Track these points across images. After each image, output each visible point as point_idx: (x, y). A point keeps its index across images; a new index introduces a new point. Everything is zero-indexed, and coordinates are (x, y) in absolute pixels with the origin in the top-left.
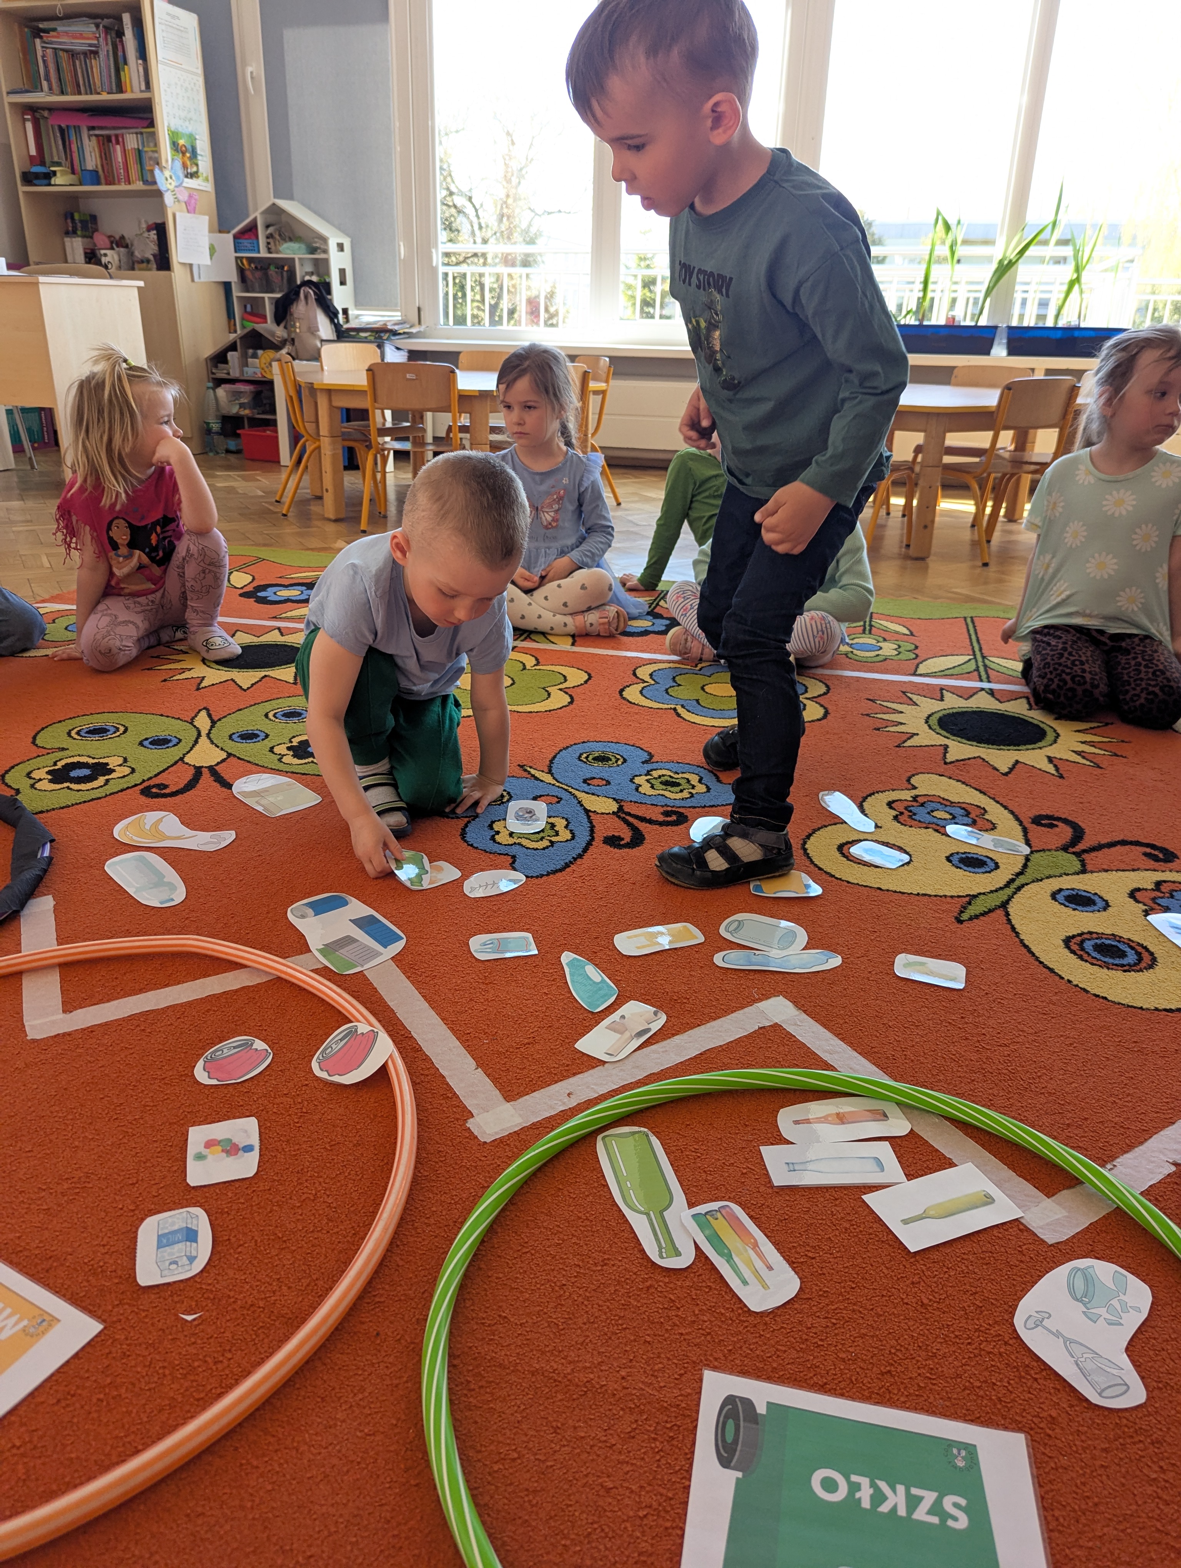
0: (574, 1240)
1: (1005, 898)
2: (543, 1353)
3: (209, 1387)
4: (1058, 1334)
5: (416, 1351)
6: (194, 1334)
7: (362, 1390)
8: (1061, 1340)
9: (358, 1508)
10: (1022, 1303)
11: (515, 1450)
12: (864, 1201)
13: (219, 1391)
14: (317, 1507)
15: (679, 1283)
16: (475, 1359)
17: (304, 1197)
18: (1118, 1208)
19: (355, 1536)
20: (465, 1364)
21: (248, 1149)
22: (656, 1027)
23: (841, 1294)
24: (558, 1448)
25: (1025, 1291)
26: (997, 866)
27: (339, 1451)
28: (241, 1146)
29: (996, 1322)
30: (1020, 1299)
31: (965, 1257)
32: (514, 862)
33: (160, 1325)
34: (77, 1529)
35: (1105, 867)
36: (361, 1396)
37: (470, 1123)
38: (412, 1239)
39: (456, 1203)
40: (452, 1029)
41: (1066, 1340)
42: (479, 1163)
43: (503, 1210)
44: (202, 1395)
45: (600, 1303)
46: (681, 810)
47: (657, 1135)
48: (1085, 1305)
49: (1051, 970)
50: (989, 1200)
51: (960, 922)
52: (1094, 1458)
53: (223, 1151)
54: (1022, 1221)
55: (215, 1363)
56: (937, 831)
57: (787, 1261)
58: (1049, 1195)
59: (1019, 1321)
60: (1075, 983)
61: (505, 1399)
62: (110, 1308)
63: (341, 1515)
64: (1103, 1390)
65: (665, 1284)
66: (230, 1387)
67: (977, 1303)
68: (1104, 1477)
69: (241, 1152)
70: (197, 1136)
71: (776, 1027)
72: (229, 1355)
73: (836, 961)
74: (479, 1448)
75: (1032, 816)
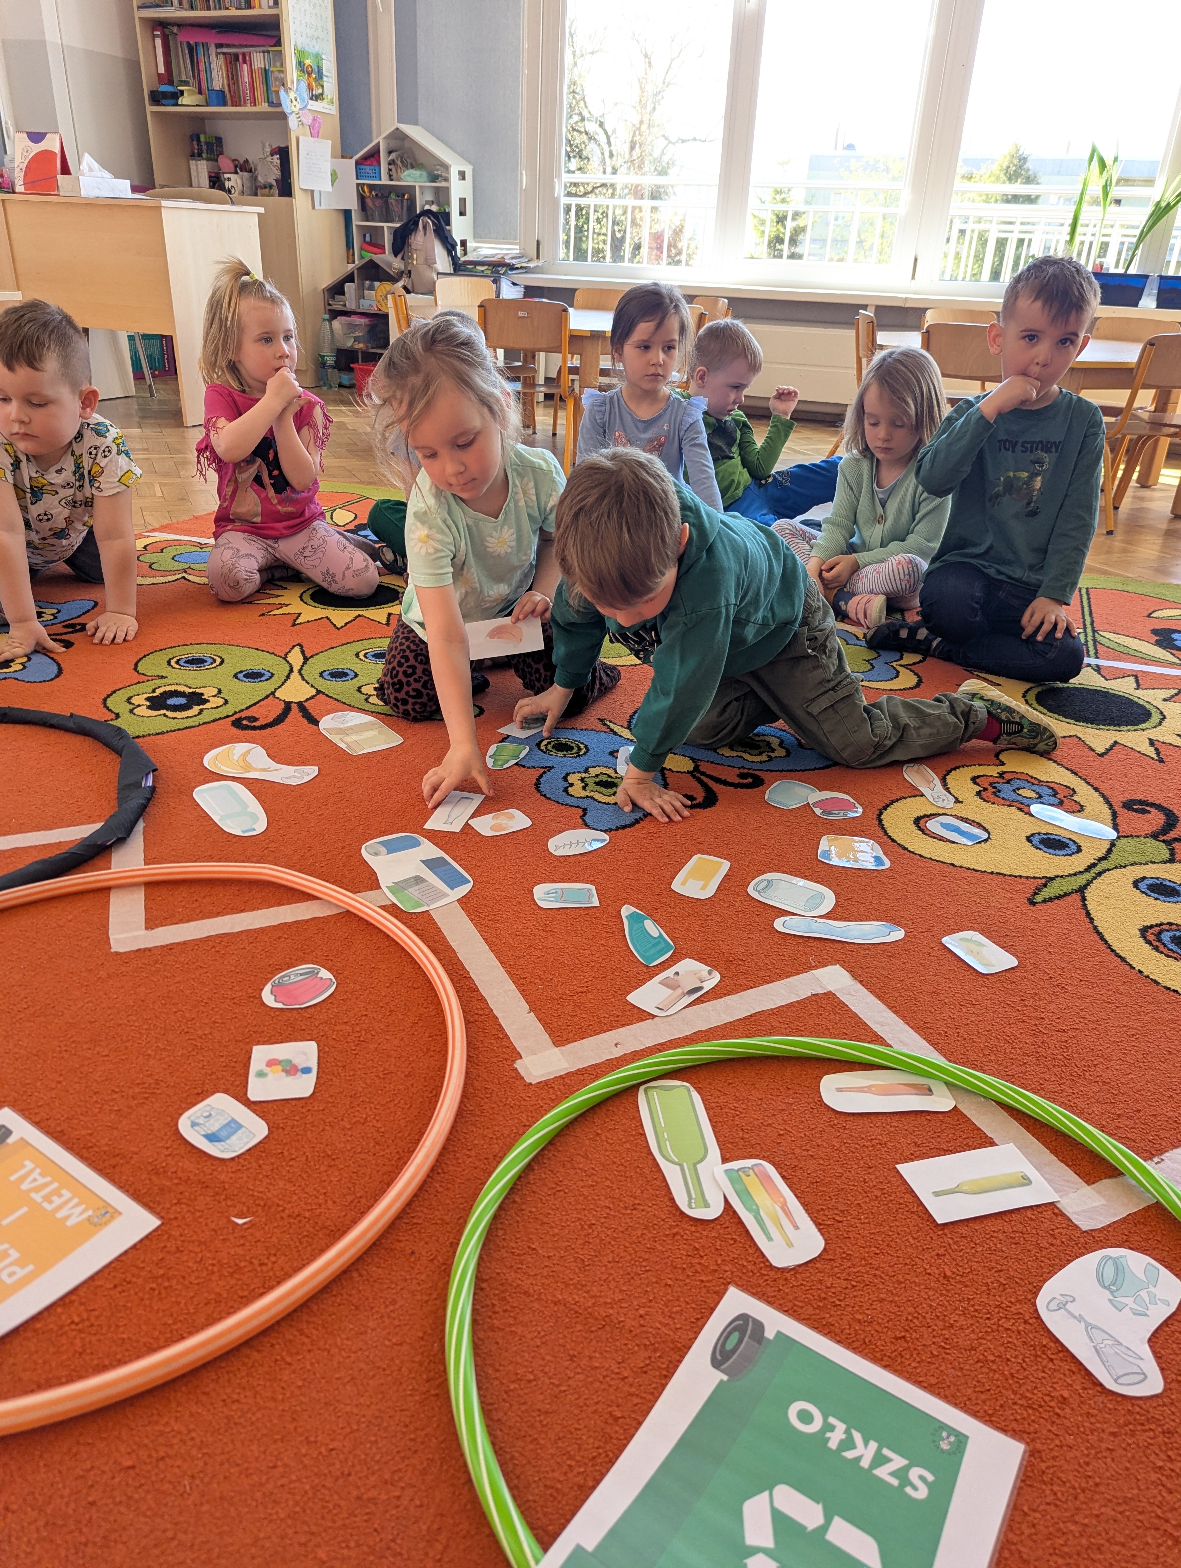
0: (608, 1183)
1: (1084, 882)
2: (567, 1285)
3: (252, 1287)
4: (1080, 1319)
5: (446, 1271)
6: (243, 1237)
7: (394, 1302)
8: (1083, 1324)
9: (380, 1410)
10: (1047, 1285)
11: (532, 1372)
12: (898, 1172)
13: (262, 1290)
14: (342, 1406)
15: (705, 1233)
16: (502, 1284)
17: (355, 1120)
18: (1158, 1202)
19: (375, 1435)
20: (491, 1289)
21: (307, 1070)
22: (708, 986)
23: (864, 1258)
24: (572, 1375)
25: (1052, 1273)
26: (1079, 850)
27: (368, 1357)
28: (300, 1067)
29: (1018, 1301)
30: (1045, 1281)
31: (995, 1235)
32: (584, 815)
33: (213, 1226)
34: (125, 1401)
36: (392, 1308)
37: (518, 1065)
38: (451, 1168)
39: (497, 1139)
40: (509, 973)
41: (1088, 1325)
42: (523, 1103)
43: (542, 1150)
44: (246, 1293)
45: (627, 1244)
46: (757, 773)
47: (698, 1090)
48: (1112, 1292)
49: (1123, 959)
50: (1026, 1181)
51: (1032, 903)
52: (1101, 1440)
53: (283, 1070)
54: (1058, 1205)
55: (261, 1265)
56: (1020, 809)
57: (814, 1222)
58: (1089, 1183)
59: (1041, 1302)
60: (1146, 974)
61: (526, 1325)
62: (168, 1205)
63: (364, 1416)
64: (1119, 1377)
65: (692, 1232)
66: (271, 1288)
67: (1002, 1280)
68: (1109, 1460)
69: (299, 1073)
70: (260, 1054)
71: (830, 995)
72: (273, 1259)
73: (898, 934)
74: (497, 1367)
75: (1124, 799)
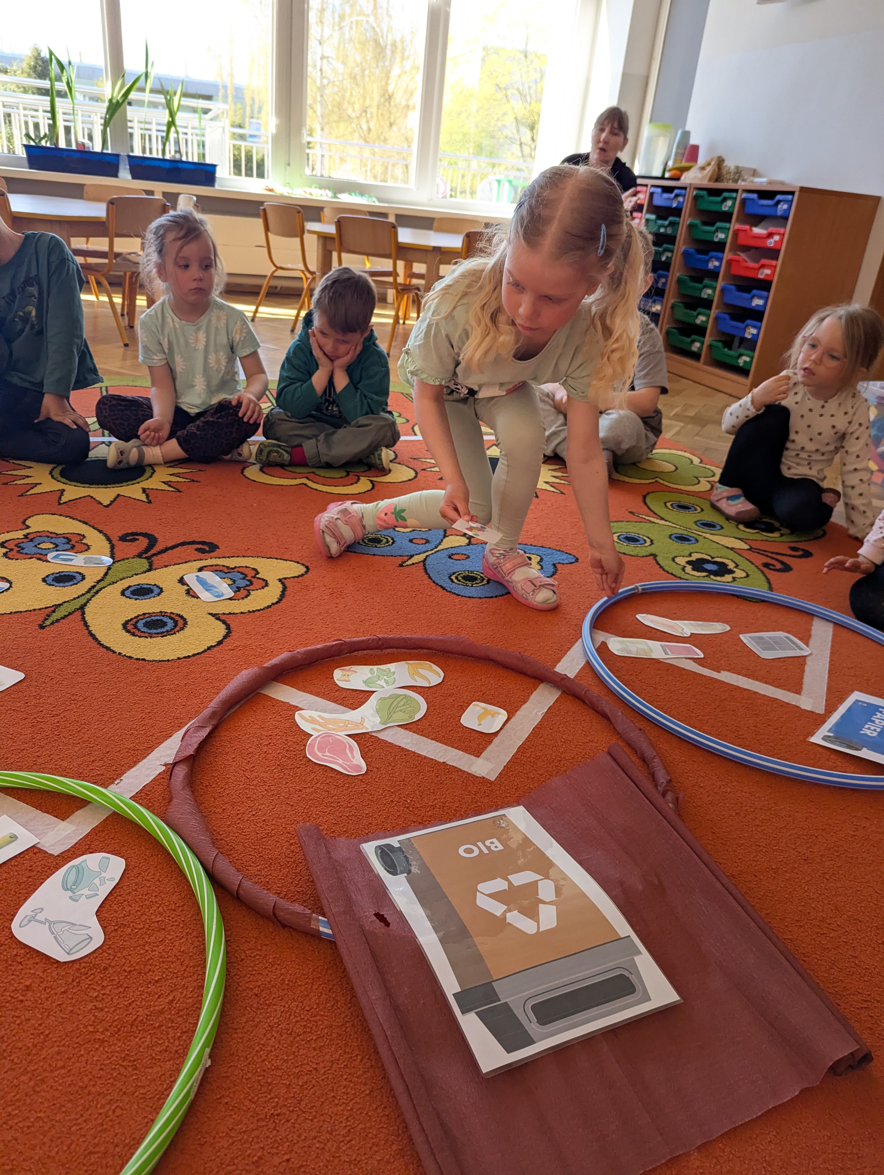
1: (85, 601)
4: (45, 922)
8: (48, 925)
25: (26, 899)
26: (83, 578)
30: (21, 906)
35: (166, 564)
41: (51, 923)
48: (73, 891)
50: (13, 839)
51: (42, 627)
54: (38, 846)
56: (39, 559)
58: (64, 819)
59: (15, 925)
60: (124, 654)
64: (72, 949)
75: (120, 535)
